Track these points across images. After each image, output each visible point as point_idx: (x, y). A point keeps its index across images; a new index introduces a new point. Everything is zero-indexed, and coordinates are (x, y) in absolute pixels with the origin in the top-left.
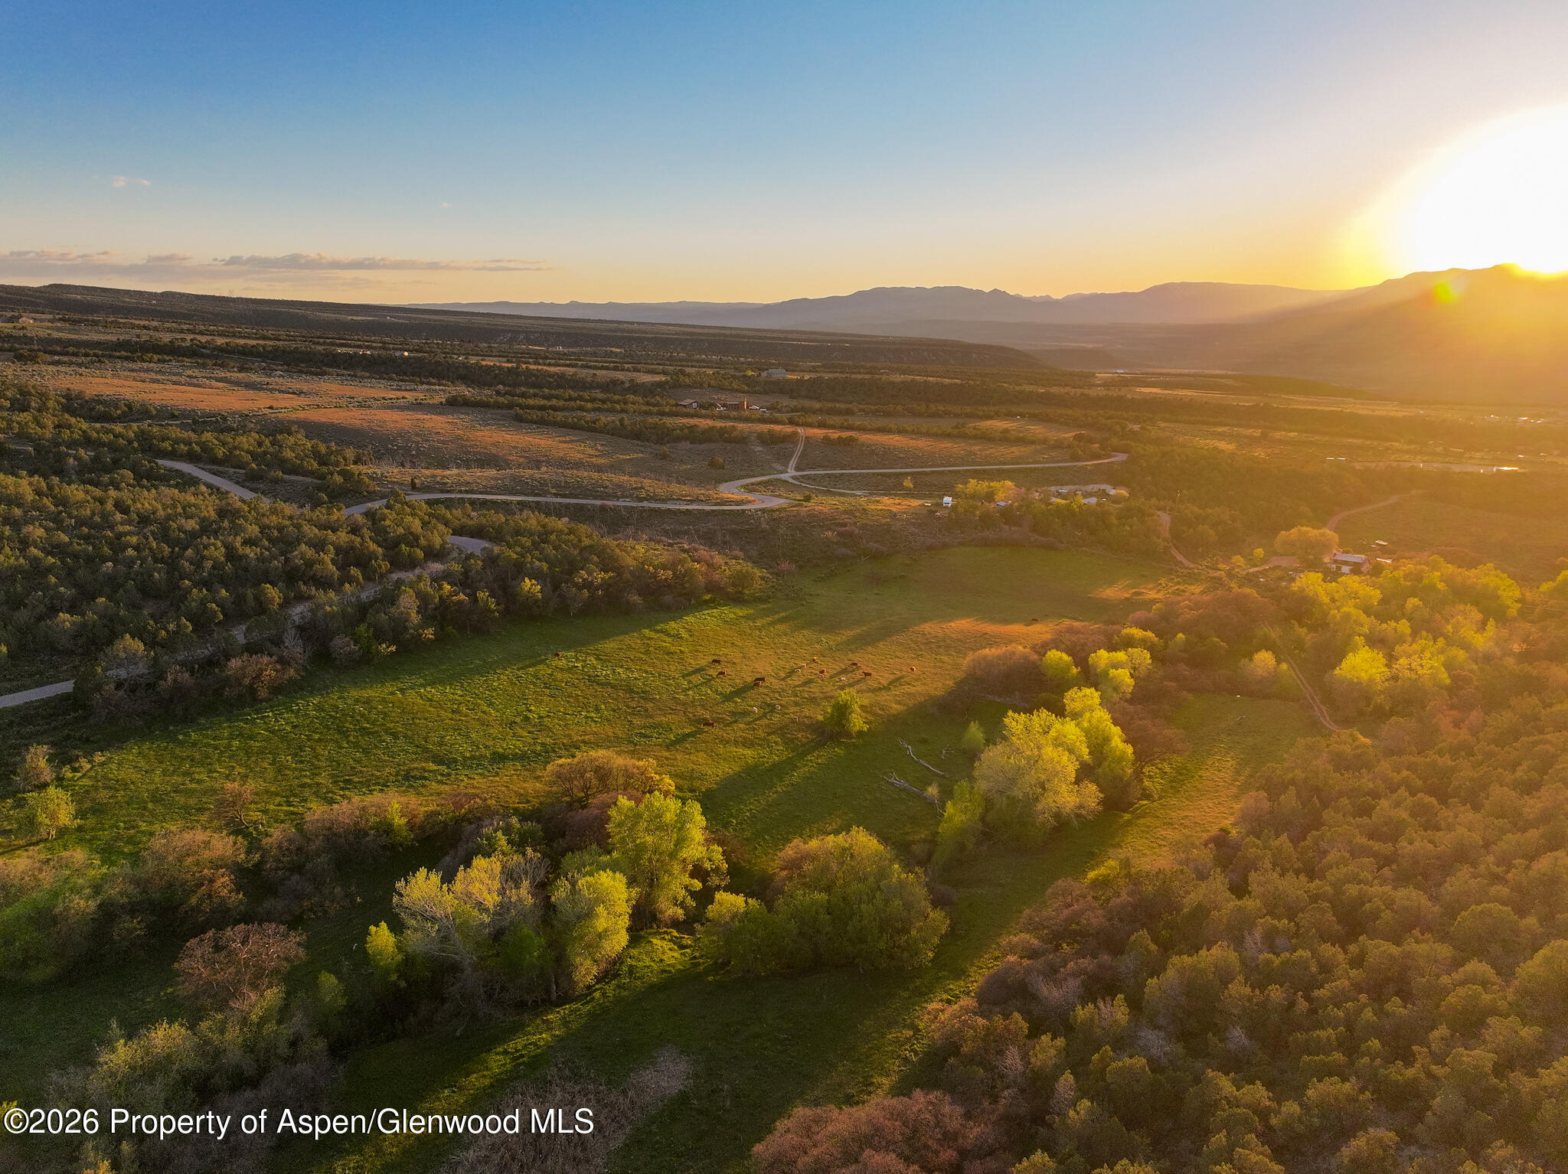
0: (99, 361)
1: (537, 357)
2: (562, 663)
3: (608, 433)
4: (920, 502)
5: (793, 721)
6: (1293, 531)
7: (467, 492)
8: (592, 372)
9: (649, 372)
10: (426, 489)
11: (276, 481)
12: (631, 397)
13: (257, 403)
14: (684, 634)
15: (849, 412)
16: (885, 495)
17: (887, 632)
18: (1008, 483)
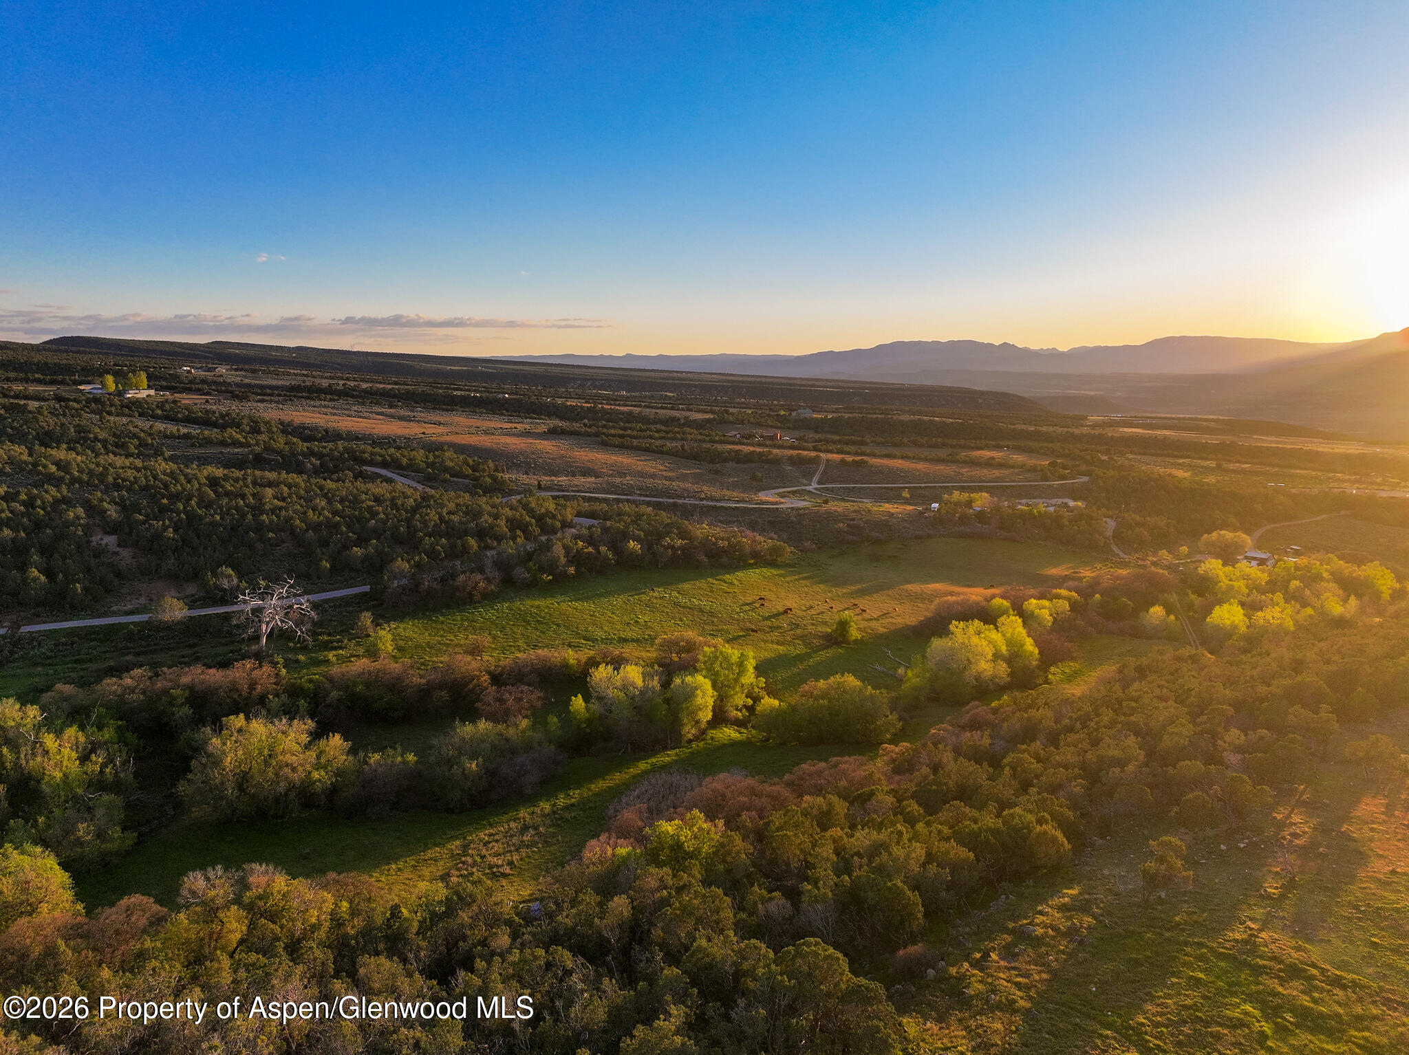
0: (290, 400)
1: (608, 399)
2: (656, 594)
3: (673, 455)
4: (914, 507)
5: (811, 633)
6: (1215, 534)
7: (578, 491)
8: (654, 411)
9: (699, 411)
10: (548, 489)
11: (445, 481)
12: (688, 430)
13: (413, 430)
14: (736, 582)
15: (863, 443)
16: (888, 503)
17: (879, 589)
18: (985, 495)
